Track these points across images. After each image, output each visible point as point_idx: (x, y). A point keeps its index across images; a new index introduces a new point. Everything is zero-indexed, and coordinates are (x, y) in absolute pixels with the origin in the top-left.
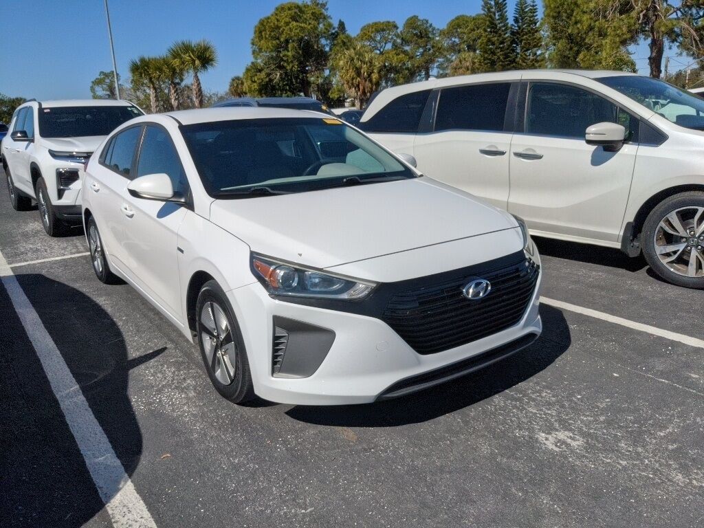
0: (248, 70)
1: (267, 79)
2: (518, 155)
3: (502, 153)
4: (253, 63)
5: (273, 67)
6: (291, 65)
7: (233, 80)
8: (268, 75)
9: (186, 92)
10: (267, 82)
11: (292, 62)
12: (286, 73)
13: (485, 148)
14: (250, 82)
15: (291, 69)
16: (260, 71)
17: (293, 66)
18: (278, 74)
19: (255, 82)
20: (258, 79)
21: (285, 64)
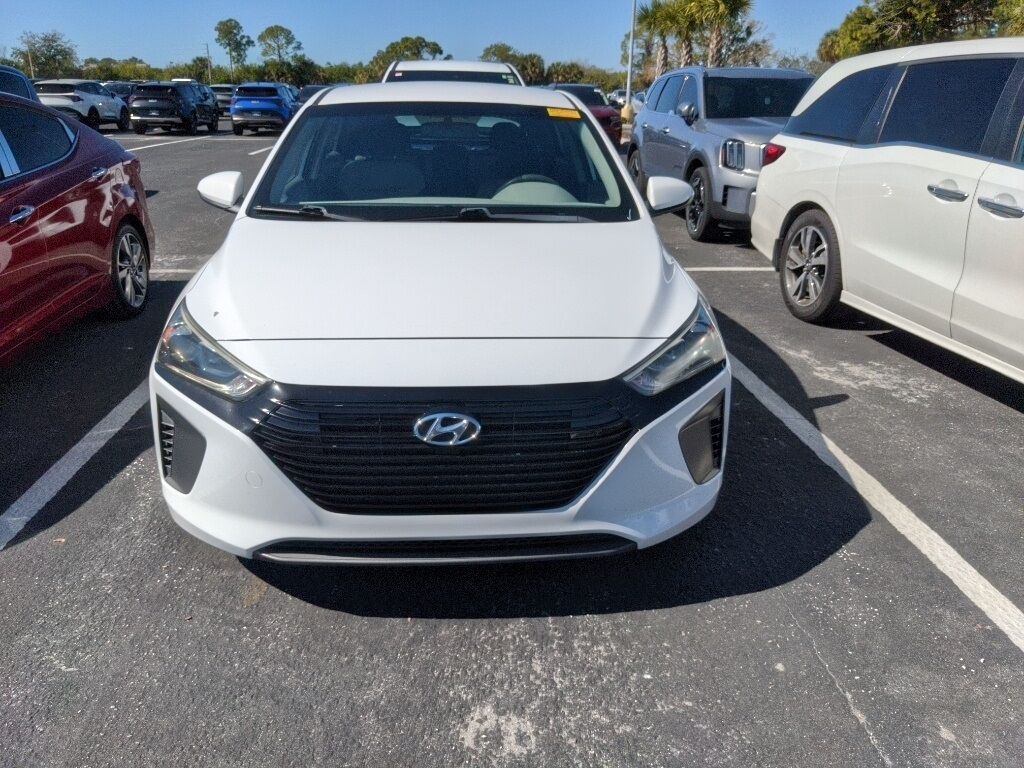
0: (849, 19)
1: (878, 36)
2: (985, 204)
3: (961, 198)
4: (859, 9)
5: (893, 15)
6: (924, 14)
7: (828, 35)
8: (881, 28)
9: (752, 53)
10: (876, 40)
11: (927, 7)
12: (914, 26)
13: (938, 183)
14: (848, 39)
15: (924, 19)
16: (869, 21)
17: (927, 15)
18: (899, 27)
19: (856, 39)
20: (862, 34)
21: (915, 11)
